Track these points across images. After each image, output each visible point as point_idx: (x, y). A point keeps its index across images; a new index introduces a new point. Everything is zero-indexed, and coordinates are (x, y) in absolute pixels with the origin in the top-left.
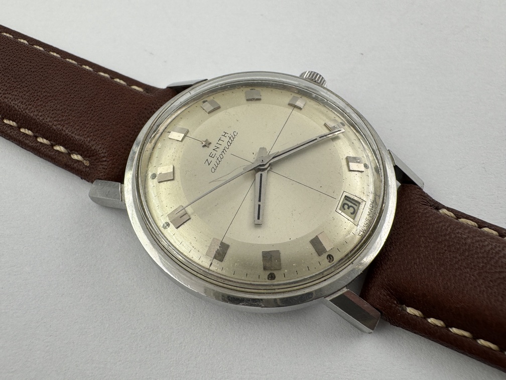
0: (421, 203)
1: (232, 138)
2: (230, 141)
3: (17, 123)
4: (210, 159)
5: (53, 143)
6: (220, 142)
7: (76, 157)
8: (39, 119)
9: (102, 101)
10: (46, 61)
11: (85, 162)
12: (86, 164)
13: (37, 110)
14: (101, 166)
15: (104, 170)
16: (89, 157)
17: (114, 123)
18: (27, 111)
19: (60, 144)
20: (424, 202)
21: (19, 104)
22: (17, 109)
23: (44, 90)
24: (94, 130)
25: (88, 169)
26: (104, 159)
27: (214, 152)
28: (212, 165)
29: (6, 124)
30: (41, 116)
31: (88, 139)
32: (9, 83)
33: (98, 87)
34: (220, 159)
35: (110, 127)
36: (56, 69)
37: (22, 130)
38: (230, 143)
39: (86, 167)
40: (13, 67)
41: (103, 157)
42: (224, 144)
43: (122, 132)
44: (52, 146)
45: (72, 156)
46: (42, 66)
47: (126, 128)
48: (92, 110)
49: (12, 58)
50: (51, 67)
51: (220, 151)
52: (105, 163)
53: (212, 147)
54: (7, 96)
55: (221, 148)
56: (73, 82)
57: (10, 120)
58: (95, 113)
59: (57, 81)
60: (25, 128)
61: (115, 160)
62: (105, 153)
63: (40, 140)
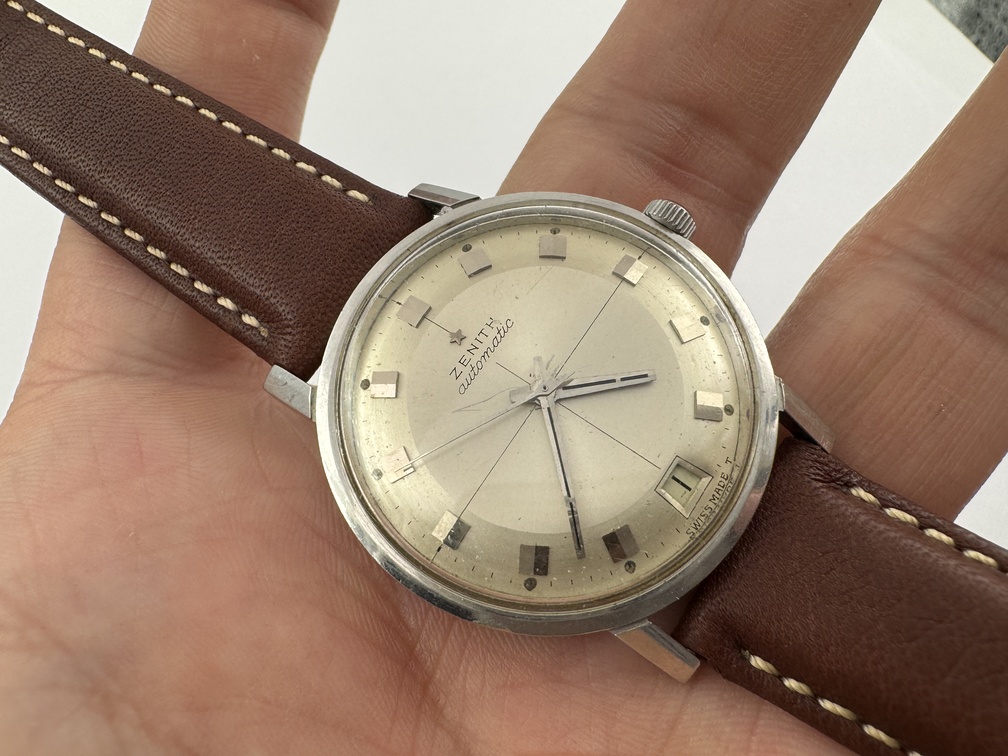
0: (813, 476)
1: (502, 332)
2: (498, 336)
3: (166, 254)
4: (460, 368)
5: (218, 293)
6: (482, 338)
7: (249, 320)
8: (194, 252)
9: (293, 225)
10: (213, 146)
11: (262, 329)
12: (263, 334)
13: (193, 237)
14: (283, 342)
15: (287, 350)
16: (268, 322)
17: (308, 267)
18: (179, 237)
19: (226, 296)
20: (818, 475)
21: (168, 225)
22: (165, 231)
23: (205, 201)
24: (277, 277)
25: (265, 343)
26: (289, 330)
27: (468, 356)
28: (462, 380)
29: (151, 255)
30: (198, 248)
31: (266, 294)
32: (154, 186)
33: (291, 198)
34: (476, 369)
35: (301, 274)
36: (227, 160)
37: (173, 267)
38: (496, 342)
39: (264, 338)
40: (163, 155)
41: (288, 326)
42: (488, 342)
43: (320, 283)
44: (216, 297)
45: (243, 316)
46: (206, 155)
47: (328, 277)
48: (276, 241)
49: (162, 140)
50: (219, 157)
51: (478, 354)
52: (288, 337)
53: (466, 344)
54: (151, 209)
55: (482, 349)
56: (252, 187)
57: (156, 248)
58: (281, 247)
59: (225, 185)
60: (177, 264)
61: (305, 334)
62: (291, 320)
63: (198, 285)
